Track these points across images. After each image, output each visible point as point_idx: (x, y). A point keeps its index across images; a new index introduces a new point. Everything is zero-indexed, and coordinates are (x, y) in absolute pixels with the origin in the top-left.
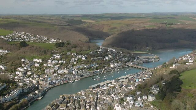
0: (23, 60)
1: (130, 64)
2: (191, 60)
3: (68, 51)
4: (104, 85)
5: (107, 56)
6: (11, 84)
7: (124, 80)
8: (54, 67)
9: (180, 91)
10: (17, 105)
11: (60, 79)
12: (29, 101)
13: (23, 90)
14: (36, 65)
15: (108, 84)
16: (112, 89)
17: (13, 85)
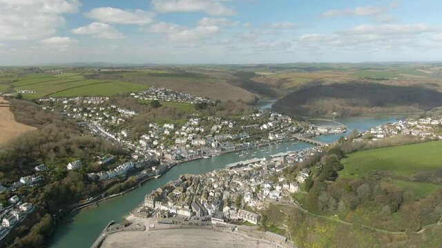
0: (151, 125)
1: (298, 136)
2: (381, 134)
3: (211, 115)
4: (247, 165)
5: (266, 123)
6: (122, 156)
7: (278, 159)
8: (187, 136)
9: (334, 180)
10: (122, 184)
11: (192, 153)
12: (141, 180)
13: (135, 165)
14: (166, 132)
15: (253, 163)
16: (254, 171)
17: (124, 158)
